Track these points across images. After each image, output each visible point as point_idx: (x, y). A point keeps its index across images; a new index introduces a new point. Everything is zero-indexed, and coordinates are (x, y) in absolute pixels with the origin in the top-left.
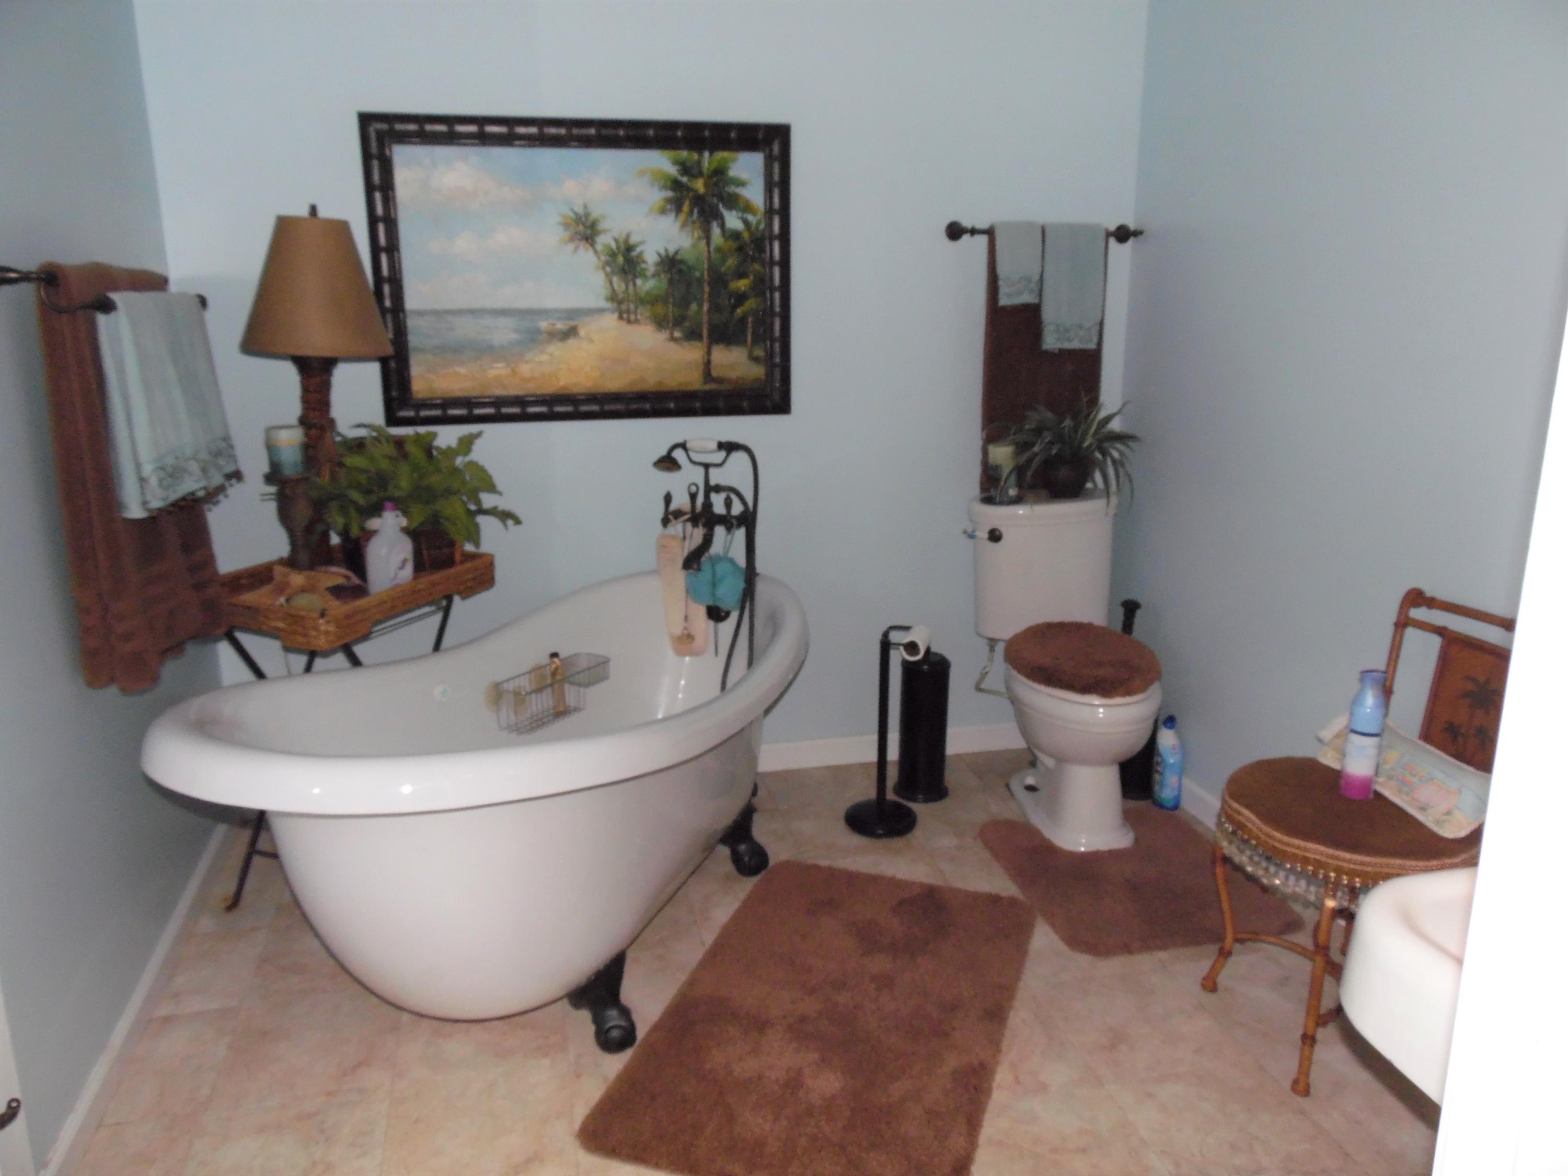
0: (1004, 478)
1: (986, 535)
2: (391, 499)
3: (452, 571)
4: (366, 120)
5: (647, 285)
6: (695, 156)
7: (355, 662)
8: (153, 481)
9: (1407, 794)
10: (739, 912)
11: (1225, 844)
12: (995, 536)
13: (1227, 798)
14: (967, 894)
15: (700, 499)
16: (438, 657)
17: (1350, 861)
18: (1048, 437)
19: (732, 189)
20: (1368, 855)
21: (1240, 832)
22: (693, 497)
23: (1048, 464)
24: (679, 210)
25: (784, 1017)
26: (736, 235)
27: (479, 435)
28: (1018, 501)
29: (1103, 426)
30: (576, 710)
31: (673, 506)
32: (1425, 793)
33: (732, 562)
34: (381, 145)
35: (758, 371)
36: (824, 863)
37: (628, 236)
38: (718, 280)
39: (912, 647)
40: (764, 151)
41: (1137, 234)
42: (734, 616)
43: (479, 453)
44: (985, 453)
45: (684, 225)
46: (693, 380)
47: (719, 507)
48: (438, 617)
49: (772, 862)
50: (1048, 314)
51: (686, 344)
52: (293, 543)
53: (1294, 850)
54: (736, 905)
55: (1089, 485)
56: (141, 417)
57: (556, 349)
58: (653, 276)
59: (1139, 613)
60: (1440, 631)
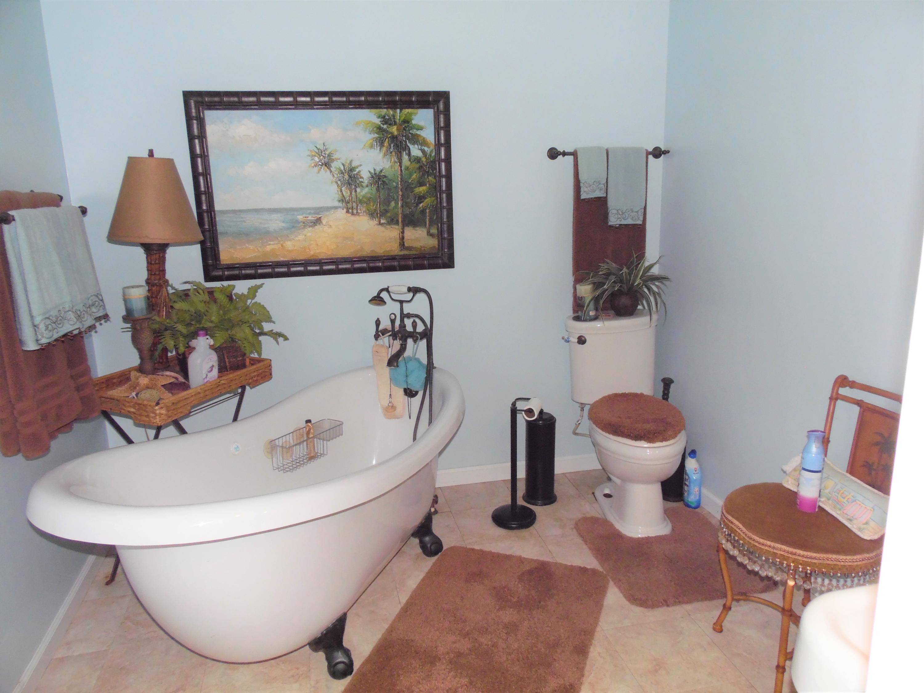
0: (586, 305)
1: (576, 340)
2: (204, 329)
3: (244, 371)
4: (187, 95)
5: (363, 192)
6: (391, 112)
7: (182, 431)
8: (42, 327)
9: (840, 510)
10: (423, 580)
11: (724, 542)
12: (582, 341)
13: (724, 512)
14: (566, 566)
15: (398, 323)
16: (236, 423)
17: (803, 556)
18: (613, 278)
19: (414, 131)
20: (815, 552)
21: (732, 535)
22: (393, 322)
23: (614, 296)
24: (382, 145)
25: (448, 653)
26: (418, 160)
27: (261, 286)
28: (595, 318)
29: (648, 271)
30: (322, 455)
31: (381, 327)
32: (851, 510)
33: (418, 360)
34: (198, 112)
35: (433, 242)
36: (477, 547)
37: (351, 162)
38: (407, 187)
39: (530, 412)
40: (433, 108)
41: (666, 152)
42: (421, 394)
43: (261, 298)
44: (575, 289)
45: (385, 155)
46: (394, 249)
47: (409, 328)
48: (237, 399)
49: (445, 547)
50: (612, 203)
51: (388, 226)
52: (141, 358)
53: (767, 548)
54: (422, 575)
55: (640, 307)
56: (32, 287)
57: (309, 232)
58: (367, 186)
59: (672, 386)
60: (859, 403)
